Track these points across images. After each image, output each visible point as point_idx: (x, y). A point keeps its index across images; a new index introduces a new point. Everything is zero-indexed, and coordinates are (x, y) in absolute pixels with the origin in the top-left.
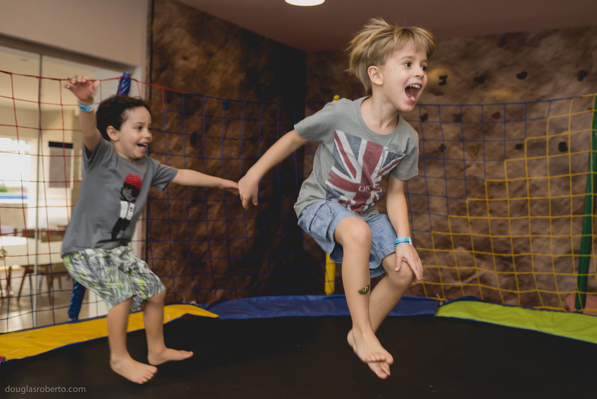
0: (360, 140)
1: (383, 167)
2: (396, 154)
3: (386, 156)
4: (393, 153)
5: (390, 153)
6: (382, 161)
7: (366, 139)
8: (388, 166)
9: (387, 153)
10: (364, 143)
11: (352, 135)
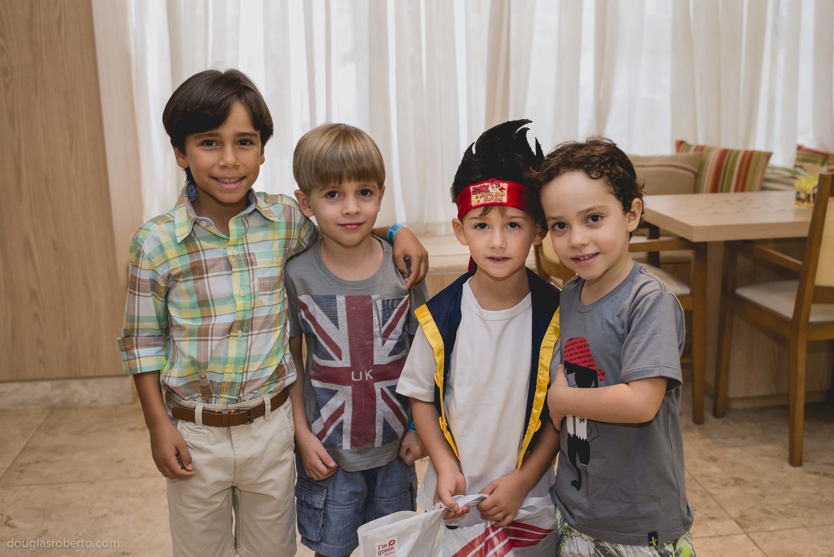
0: (334, 298)
1: (383, 325)
2: (393, 300)
3: (380, 307)
4: (388, 300)
5: (383, 301)
6: (378, 316)
7: (341, 294)
8: (390, 321)
9: (379, 303)
10: (341, 300)
11: (320, 296)
